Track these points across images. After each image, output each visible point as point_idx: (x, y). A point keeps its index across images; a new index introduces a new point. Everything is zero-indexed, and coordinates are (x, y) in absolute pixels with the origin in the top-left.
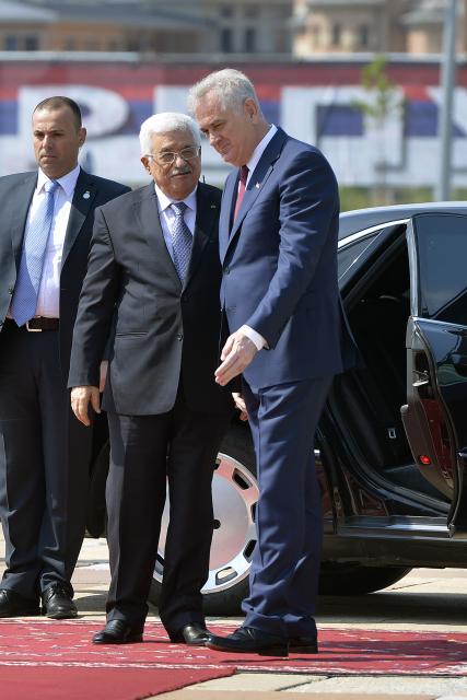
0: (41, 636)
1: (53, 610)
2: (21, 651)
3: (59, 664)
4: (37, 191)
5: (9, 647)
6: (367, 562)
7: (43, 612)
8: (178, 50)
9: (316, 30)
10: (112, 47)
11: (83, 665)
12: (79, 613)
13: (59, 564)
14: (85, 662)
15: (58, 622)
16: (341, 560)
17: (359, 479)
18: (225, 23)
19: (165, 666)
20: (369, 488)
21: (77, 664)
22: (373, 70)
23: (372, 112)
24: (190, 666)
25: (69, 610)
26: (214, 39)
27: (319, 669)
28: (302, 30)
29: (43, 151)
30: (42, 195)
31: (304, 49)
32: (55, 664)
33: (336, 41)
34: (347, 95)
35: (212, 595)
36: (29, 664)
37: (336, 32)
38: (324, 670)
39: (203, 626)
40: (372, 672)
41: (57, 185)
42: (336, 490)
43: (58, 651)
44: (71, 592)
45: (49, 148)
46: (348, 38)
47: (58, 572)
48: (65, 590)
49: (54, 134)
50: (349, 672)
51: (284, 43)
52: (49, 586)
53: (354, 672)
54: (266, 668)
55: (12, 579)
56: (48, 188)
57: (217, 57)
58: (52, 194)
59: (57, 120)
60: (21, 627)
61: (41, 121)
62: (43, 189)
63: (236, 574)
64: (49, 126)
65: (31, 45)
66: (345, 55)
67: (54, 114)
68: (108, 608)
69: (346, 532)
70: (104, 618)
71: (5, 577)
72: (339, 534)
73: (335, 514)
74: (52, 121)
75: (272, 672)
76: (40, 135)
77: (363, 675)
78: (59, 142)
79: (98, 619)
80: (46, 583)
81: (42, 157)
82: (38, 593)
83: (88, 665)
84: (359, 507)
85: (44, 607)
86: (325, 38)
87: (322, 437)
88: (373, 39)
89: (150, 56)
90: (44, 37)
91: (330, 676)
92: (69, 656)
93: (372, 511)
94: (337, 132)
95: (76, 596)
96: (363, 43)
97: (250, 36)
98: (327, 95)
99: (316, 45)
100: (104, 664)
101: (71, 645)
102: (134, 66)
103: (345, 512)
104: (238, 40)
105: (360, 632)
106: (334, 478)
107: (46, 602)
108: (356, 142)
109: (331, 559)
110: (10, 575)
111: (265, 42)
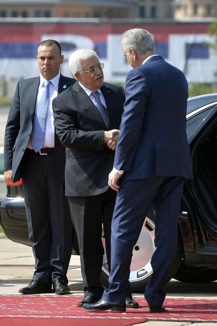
0: (52, 303)
1: (59, 291)
2: (43, 310)
3: (61, 317)
4: (40, 87)
5: (37, 309)
6: (210, 266)
7: (54, 291)
8: (119, 16)
9: (185, 7)
10: (87, 16)
11: (73, 317)
12: (71, 292)
13: (60, 268)
14: (74, 316)
15: (60, 296)
16: (198, 266)
17: (207, 226)
18: (141, 4)
19: (112, 318)
20: (211, 230)
21: (70, 317)
22: (213, 27)
23: (213, 47)
24: (125, 318)
25: (66, 290)
26: (137, 11)
27: (187, 319)
28: (179, 7)
29: (44, 66)
30: (43, 88)
31: (180, 16)
32: (59, 317)
33: (195, 13)
34: (201, 38)
35: (135, 283)
36: (46, 317)
37: (195, 8)
38: (189, 319)
39: (131, 298)
40: (213, 320)
41: (50, 83)
42: (195, 231)
43: (61, 310)
44: (67, 281)
45: (48, 65)
46: (201, 11)
47: (60, 271)
48: (64, 280)
49: (50, 58)
50: (202, 320)
51: (170, 13)
52: (56, 278)
53: (204, 320)
54: (162, 319)
55: (38, 275)
56: (46, 85)
57: (138, 20)
58: (48, 87)
59: (51, 51)
60: (43, 299)
61: (43, 52)
62: (43, 85)
63: (147, 272)
64: (47, 54)
65: (48, 15)
66: (199, 19)
67: (50, 48)
68: (85, 289)
69: (200, 252)
70: (83, 294)
71: (35, 274)
72: (197, 253)
73: (195, 244)
74: (49, 51)
75: (165, 321)
76: (43, 58)
77: (208, 322)
78: (52, 62)
79: (80, 295)
80: (54, 277)
81: (44, 69)
82: (51, 282)
83: (75, 317)
84: (206, 240)
85: (54, 289)
86: (190, 11)
87: (188, 205)
88: (213, 11)
89: (105, 20)
90: (53, 10)
91: (193, 322)
92: (67, 312)
93: (213, 242)
94: (196, 56)
95: (69, 284)
96: (208, 13)
97: (154, 10)
98: (191, 39)
99: (185, 14)
100: (83, 317)
101: (67, 307)
102: (97, 25)
103: (199, 242)
104: (148, 12)
105: (207, 301)
106: (194, 226)
107: (55, 286)
108: (205, 62)
109: (193, 265)
110: (37, 274)
111: (161, 13)
